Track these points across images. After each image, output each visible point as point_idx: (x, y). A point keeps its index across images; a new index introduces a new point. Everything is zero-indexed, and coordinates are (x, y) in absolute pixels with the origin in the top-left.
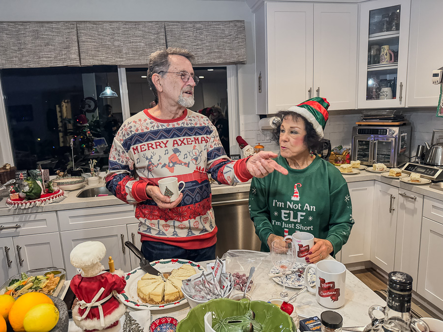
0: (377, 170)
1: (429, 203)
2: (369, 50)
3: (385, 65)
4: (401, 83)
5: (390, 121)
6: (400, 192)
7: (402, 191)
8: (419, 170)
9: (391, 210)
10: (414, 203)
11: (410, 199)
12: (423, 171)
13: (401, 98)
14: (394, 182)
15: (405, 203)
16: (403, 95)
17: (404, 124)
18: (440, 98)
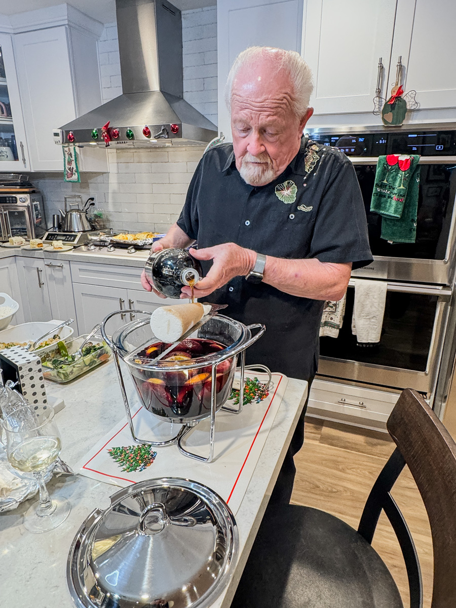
0: (15, 245)
1: (75, 267)
4: (21, 143)
5: (18, 187)
6: (46, 263)
7: (48, 262)
8: (58, 238)
9: (40, 284)
10: (61, 271)
11: (57, 268)
12: (64, 238)
13: (24, 160)
14: (37, 254)
15: (53, 274)
16: (26, 157)
17: (34, 192)
18: (65, 161)
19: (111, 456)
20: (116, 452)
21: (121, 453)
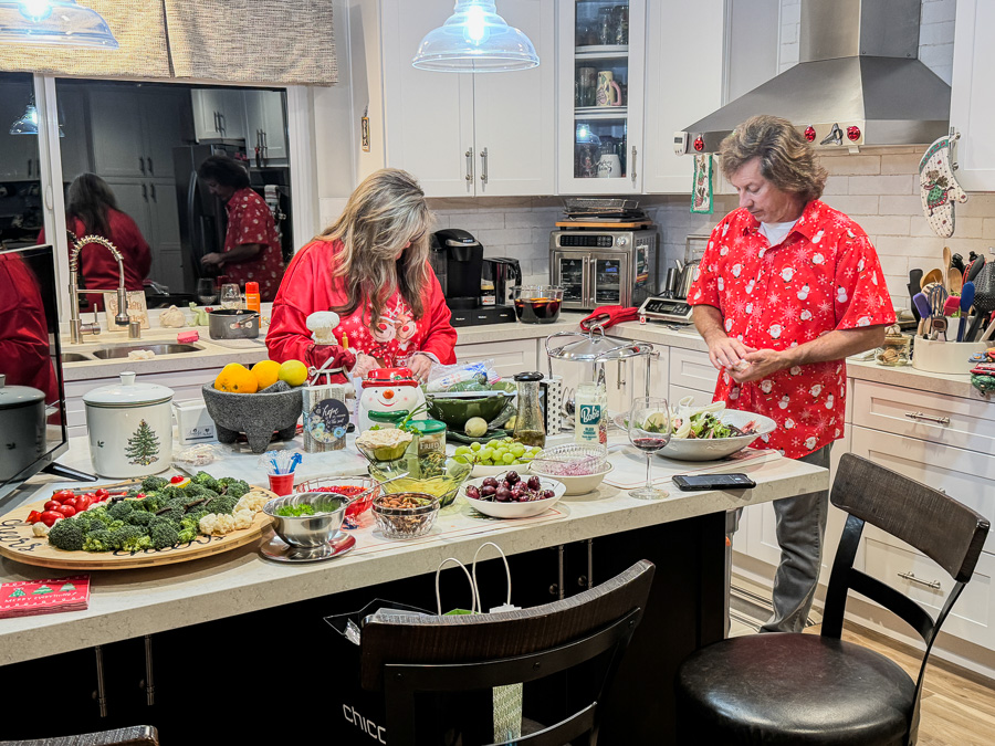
1: (677, 355)
2: (577, 78)
3: (605, 110)
4: (634, 147)
5: (619, 220)
8: (665, 308)
9: (620, 384)
10: (656, 362)
12: (672, 309)
13: (634, 175)
16: (638, 172)
17: (644, 228)
18: (695, 178)
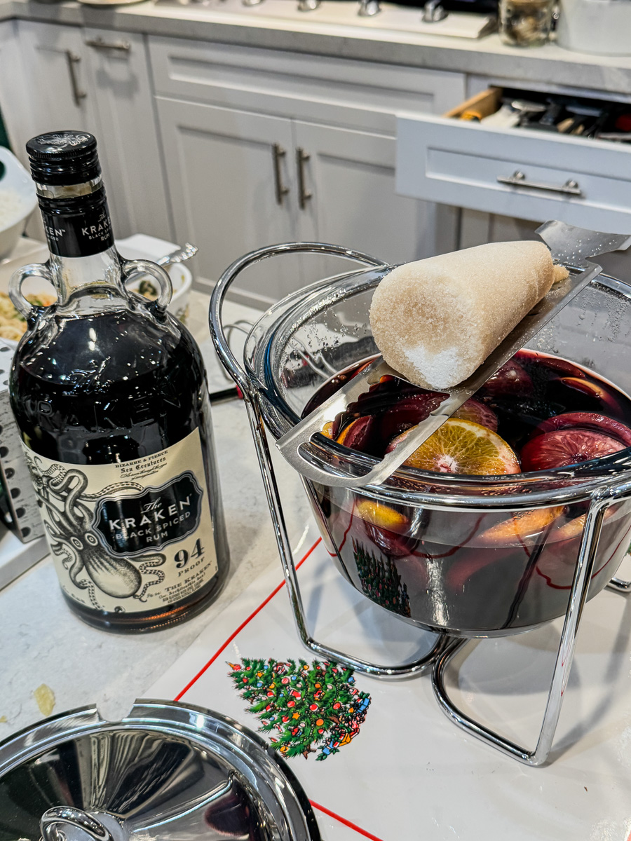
1: (161, 50)
6: (88, 38)
7: (92, 34)
9: (78, 97)
11: (116, 53)
15: (107, 69)
19: (239, 687)
20: (252, 675)
21: (268, 683)
